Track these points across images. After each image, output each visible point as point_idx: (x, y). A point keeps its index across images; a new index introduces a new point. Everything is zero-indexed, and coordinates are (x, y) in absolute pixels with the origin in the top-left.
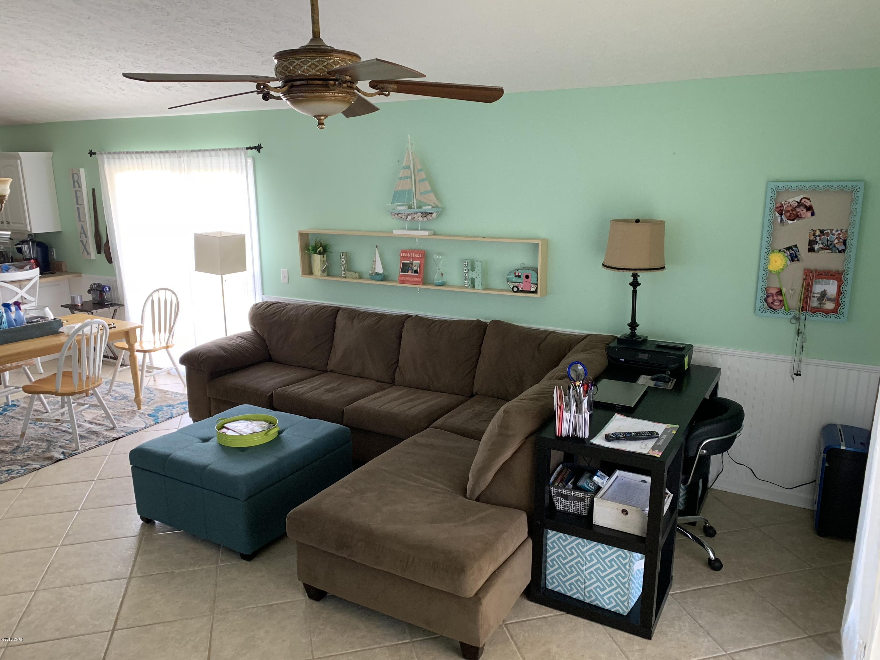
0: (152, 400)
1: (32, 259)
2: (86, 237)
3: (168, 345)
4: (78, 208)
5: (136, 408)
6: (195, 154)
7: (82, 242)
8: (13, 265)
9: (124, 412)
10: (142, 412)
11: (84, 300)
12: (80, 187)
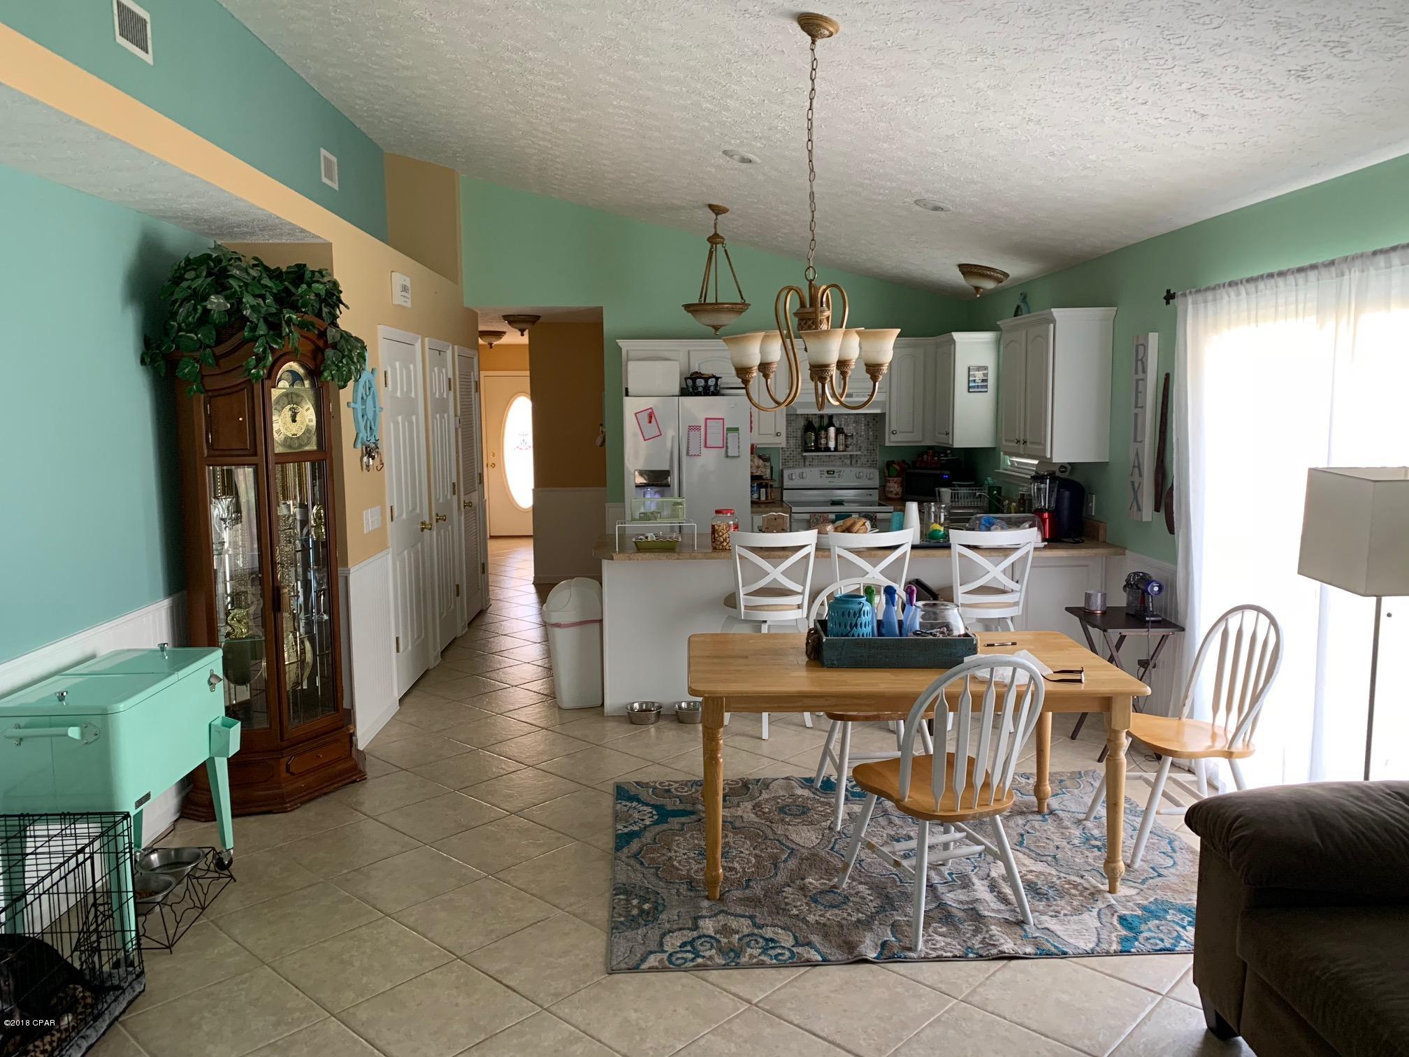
0: (1160, 875)
1: (1046, 510)
2: (1141, 476)
3: (1233, 749)
4: (1136, 415)
5: (1106, 888)
6: (1381, 260)
7: (1133, 483)
8: (1002, 519)
9: (1076, 886)
10: (1113, 902)
11: (1112, 603)
12: (1144, 371)
